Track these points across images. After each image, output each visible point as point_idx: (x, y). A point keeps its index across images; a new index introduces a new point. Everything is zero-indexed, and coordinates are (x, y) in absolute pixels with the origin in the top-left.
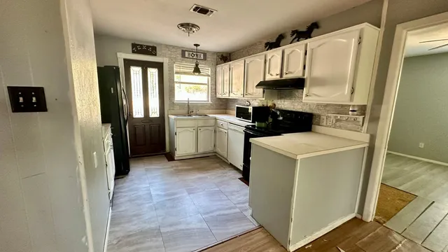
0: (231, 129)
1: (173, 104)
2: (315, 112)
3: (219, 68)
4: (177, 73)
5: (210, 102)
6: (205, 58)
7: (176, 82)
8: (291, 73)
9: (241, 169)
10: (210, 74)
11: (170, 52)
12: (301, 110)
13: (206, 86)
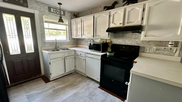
0: (87, 57)
1: (44, 43)
2: (141, 45)
3: (74, 21)
4: (46, 22)
5: (68, 41)
6: (64, 15)
7: (46, 28)
8: (131, 22)
9: (99, 81)
10: (67, 24)
11: (39, 7)
12: (131, 44)
13: (65, 31)
